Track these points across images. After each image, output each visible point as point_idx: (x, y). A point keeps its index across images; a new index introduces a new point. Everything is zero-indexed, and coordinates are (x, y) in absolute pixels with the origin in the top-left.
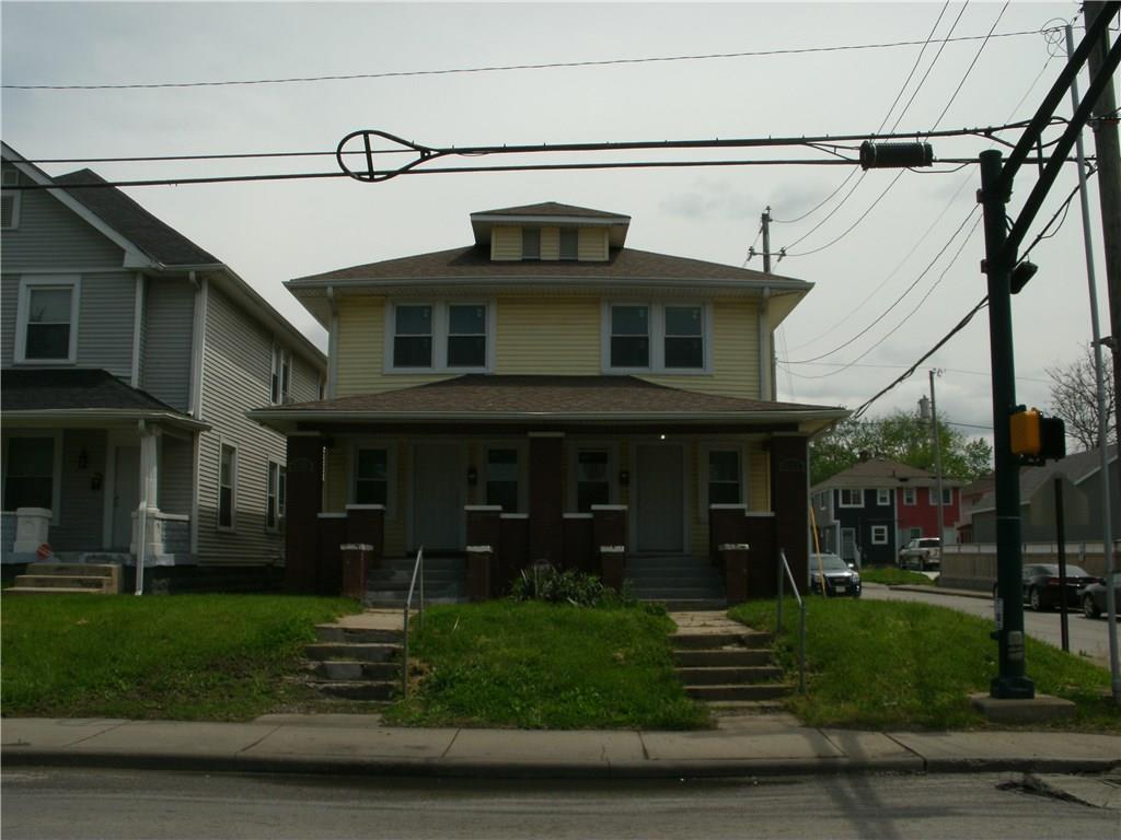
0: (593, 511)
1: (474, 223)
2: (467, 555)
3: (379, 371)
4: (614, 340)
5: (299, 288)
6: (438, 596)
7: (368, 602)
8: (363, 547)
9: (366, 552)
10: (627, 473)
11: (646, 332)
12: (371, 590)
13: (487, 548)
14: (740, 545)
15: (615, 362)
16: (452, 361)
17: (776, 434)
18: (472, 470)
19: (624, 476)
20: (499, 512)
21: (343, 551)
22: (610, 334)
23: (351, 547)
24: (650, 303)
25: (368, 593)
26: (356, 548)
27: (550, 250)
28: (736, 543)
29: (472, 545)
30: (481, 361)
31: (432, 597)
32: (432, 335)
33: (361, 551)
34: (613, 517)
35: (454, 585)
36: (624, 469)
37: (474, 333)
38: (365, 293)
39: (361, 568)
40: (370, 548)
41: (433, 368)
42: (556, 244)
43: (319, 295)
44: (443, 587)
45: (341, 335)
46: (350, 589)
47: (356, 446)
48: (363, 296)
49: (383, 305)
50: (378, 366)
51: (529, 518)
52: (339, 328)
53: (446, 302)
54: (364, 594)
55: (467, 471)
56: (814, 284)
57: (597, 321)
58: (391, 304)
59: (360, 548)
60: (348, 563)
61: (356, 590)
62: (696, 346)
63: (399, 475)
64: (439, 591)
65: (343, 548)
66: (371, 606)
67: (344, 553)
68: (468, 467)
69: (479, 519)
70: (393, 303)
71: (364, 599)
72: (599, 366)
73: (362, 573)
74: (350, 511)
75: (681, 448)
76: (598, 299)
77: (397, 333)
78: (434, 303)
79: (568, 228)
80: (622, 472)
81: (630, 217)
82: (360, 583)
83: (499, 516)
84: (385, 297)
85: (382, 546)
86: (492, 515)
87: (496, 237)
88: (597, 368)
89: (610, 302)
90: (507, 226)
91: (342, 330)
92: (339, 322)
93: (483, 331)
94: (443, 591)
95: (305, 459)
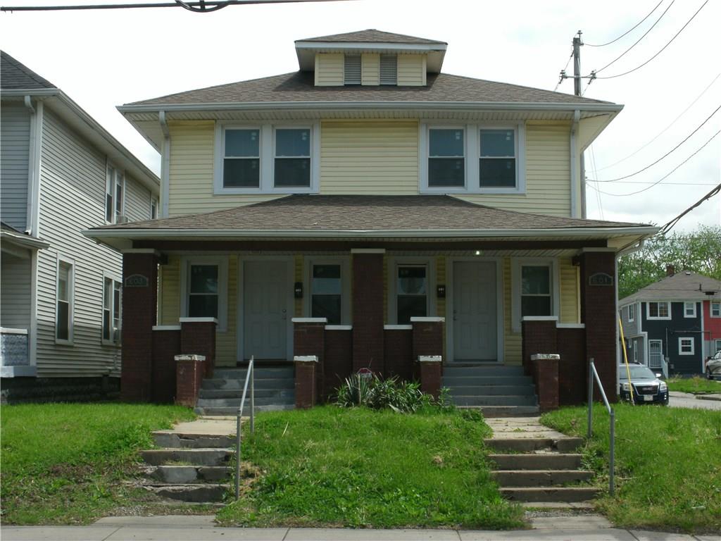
0: (413, 323)
1: (298, 50)
2: (293, 364)
3: (210, 191)
4: (431, 161)
5: (133, 113)
7: (201, 409)
8: (196, 358)
9: (198, 363)
10: (444, 287)
11: (461, 153)
12: (203, 398)
13: (313, 358)
14: (551, 355)
15: (433, 182)
16: (279, 181)
17: (586, 250)
18: (299, 285)
19: (441, 289)
20: (325, 324)
21: (177, 362)
22: (428, 156)
23: (185, 358)
24: (466, 126)
25: (201, 401)
26: (190, 359)
27: (371, 75)
28: (548, 353)
29: (299, 355)
30: (305, 181)
32: (259, 157)
33: (194, 361)
34: (431, 329)
35: (282, 393)
36: (441, 283)
37: (300, 155)
38: (196, 118)
39: (194, 377)
40: (203, 358)
41: (261, 189)
42: (376, 70)
43: (151, 119)
44: (271, 394)
45: (173, 157)
46: (184, 398)
47: (188, 262)
48: (194, 120)
49: (212, 129)
50: (210, 186)
51: (352, 330)
52: (170, 150)
53: (273, 126)
54: (197, 402)
55: (293, 285)
56: (623, 106)
57: (415, 144)
58: (220, 128)
59: (193, 358)
60: (181, 373)
61: (189, 398)
62: (509, 167)
63: (229, 290)
64: (267, 399)
65: (177, 358)
66: (203, 413)
67: (178, 364)
68: (294, 282)
69: (305, 330)
70: (222, 126)
71: (197, 407)
72: (417, 186)
73: (195, 382)
74: (184, 324)
75: (495, 263)
76: (417, 122)
77: (226, 155)
78: (261, 127)
79: (387, 54)
80: (439, 286)
81: (446, 44)
82: (193, 392)
83: (324, 328)
84: (214, 121)
85: (214, 356)
86: (318, 326)
87: (320, 64)
88: (415, 188)
89: (427, 125)
90: (330, 53)
91: (173, 153)
92: (171, 145)
93: (308, 154)
94: (271, 398)
95: (140, 275)
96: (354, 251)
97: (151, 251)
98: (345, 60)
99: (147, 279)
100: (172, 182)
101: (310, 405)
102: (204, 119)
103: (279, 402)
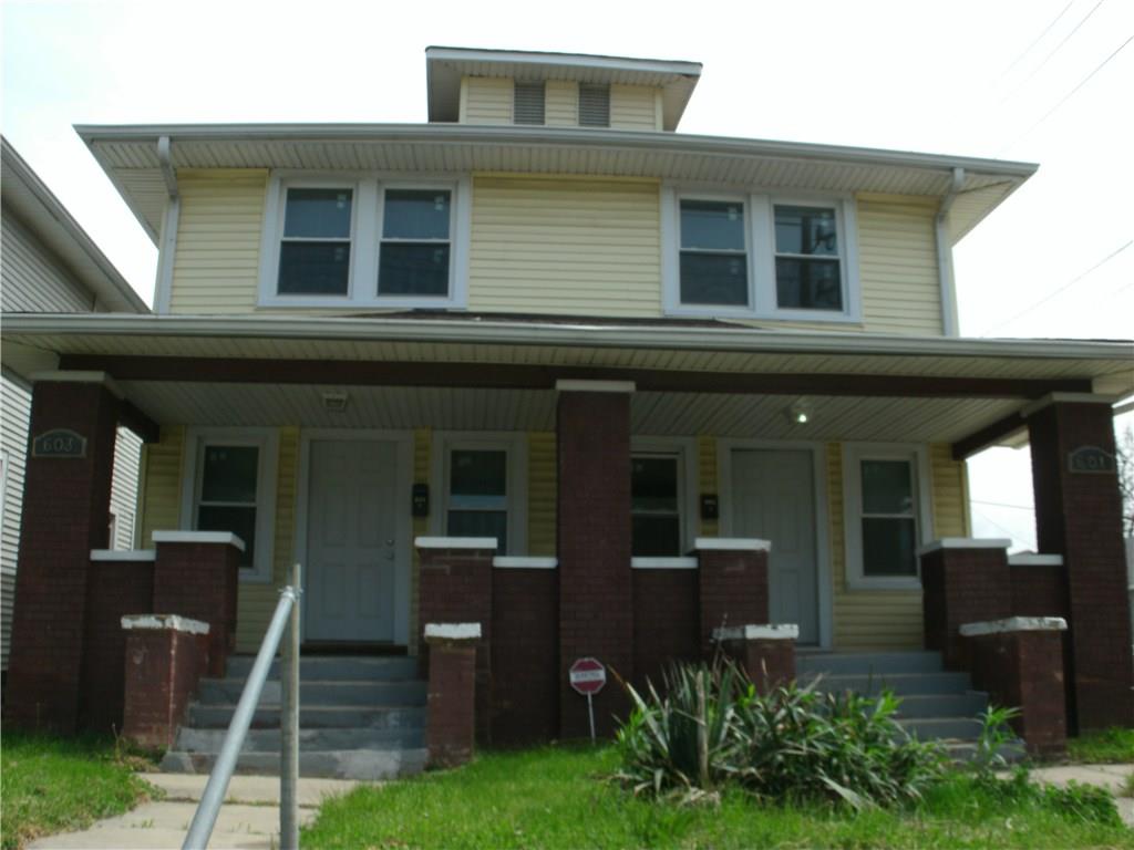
0: (696, 553)
1: (433, 66)
2: (427, 646)
3: (251, 301)
4: (685, 257)
6: (355, 745)
7: (185, 756)
8: (176, 623)
9: (185, 637)
10: (714, 497)
11: (741, 244)
12: (196, 726)
13: (472, 630)
14: (1048, 620)
15: (688, 296)
16: (387, 286)
17: (1060, 397)
18: (421, 490)
19: (708, 502)
20: (491, 553)
21: (128, 632)
22: (679, 248)
23: (148, 622)
24: (748, 196)
25: (186, 732)
26: (159, 625)
27: (562, 115)
28: (1040, 614)
29: (439, 620)
30: (441, 288)
31: (339, 746)
32: (350, 239)
33: (169, 632)
34: (741, 567)
35: (393, 717)
36: (709, 490)
37: (430, 237)
38: (233, 164)
39: (169, 674)
40: (200, 627)
41: (351, 298)
42: (572, 108)
43: (147, 163)
44: (365, 720)
45: (182, 237)
46: (142, 725)
47: (200, 439)
48: (228, 167)
49: (263, 186)
50: (250, 291)
51: (558, 567)
52: (179, 223)
53: (379, 182)
54: (178, 737)
55: (410, 489)
56: (1037, 166)
57: (654, 223)
58: (278, 182)
59: (168, 624)
60: (138, 661)
61: (155, 727)
62: (828, 275)
63: (279, 496)
64: (355, 731)
65: (127, 623)
66: (190, 767)
67: (130, 639)
68: (411, 482)
69: (448, 568)
70: (282, 180)
71: (176, 749)
72: (660, 302)
73: (172, 684)
74: (161, 546)
75: (811, 453)
76: (657, 184)
77: (286, 235)
78: (357, 184)
79: (591, 83)
80: (704, 497)
81: (700, 65)
82: (167, 711)
83: (491, 562)
84: (266, 171)
85: (231, 625)
86: (477, 558)
87: (469, 94)
88: (656, 306)
89: (676, 190)
90: (488, 76)
91: (185, 227)
92: (180, 214)
93: (447, 236)
94: (367, 730)
95: (69, 431)
96: (563, 385)
97: (97, 377)
98: (516, 90)
99: (85, 441)
100: (178, 283)
101: (466, 751)
102: (247, 167)
103: (385, 742)
